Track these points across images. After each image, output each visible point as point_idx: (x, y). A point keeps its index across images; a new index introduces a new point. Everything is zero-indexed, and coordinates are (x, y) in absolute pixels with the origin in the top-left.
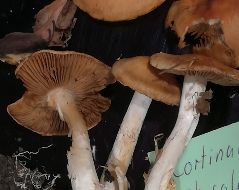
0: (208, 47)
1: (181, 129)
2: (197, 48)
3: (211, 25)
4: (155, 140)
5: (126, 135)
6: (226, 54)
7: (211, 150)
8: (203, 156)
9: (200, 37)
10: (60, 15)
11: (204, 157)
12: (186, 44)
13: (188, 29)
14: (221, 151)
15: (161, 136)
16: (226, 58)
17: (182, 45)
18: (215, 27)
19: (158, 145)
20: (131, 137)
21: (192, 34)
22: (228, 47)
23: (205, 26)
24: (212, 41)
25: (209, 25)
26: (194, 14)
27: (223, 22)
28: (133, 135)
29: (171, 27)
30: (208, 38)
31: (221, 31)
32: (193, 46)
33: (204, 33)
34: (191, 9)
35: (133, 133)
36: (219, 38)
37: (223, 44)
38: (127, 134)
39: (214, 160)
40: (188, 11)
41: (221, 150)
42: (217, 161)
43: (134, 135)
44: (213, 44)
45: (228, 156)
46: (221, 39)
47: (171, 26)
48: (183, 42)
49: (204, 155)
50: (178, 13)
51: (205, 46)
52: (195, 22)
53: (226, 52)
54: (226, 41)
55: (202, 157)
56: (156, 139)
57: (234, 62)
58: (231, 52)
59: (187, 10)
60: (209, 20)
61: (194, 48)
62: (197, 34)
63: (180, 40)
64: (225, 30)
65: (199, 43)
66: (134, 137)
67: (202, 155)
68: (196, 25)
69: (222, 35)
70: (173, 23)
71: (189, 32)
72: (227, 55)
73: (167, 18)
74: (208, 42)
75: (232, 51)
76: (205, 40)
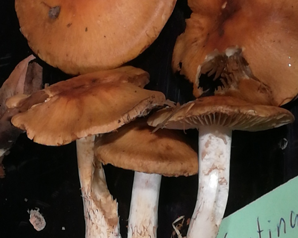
0: (233, 88)
1: (204, 202)
2: (220, 91)
3: (230, 57)
4: (174, 227)
5: (136, 233)
6: (259, 91)
7: (269, 221)
8: (260, 232)
9: (220, 77)
11: (261, 233)
12: (204, 90)
13: (202, 68)
14: (282, 221)
15: (182, 219)
16: (261, 96)
17: (199, 92)
18: (235, 58)
19: (181, 233)
20: (143, 234)
21: (209, 75)
22: (259, 80)
23: (222, 59)
24: (236, 78)
25: (227, 57)
26: (204, 46)
27: (243, 49)
28: (145, 230)
29: (180, 71)
30: (230, 75)
31: (244, 62)
32: (214, 90)
33: (225, 69)
34: (200, 41)
35: (144, 228)
36: (244, 72)
37: (252, 79)
38: (136, 230)
39: (274, 234)
40: (197, 45)
41: (282, 219)
42: (279, 236)
43: (147, 230)
44: (239, 82)
45: (293, 225)
46: (247, 73)
47: (179, 69)
48: (198, 88)
49: (261, 230)
50: (186, 49)
51: (230, 87)
52: (208, 58)
53: (259, 89)
54: (255, 74)
55: (258, 234)
56: (175, 226)
57: (273, 99)
58: (265, 87)
59: (195, 43)
60: (225, 50)
61: (216, 92)
62: (214, 74)
63: (194, 87)
64: (249, 58)
65: (221, 85)
66: (147, 233)
67: (258, 231)
68: (211, 61)
69: (247, 66)
70: (181, 64)
71: (205, 73)
72: (261, 92)
73: (173, 60)
74: (231, 80)
75: (266, 85)
76: (227, 78)
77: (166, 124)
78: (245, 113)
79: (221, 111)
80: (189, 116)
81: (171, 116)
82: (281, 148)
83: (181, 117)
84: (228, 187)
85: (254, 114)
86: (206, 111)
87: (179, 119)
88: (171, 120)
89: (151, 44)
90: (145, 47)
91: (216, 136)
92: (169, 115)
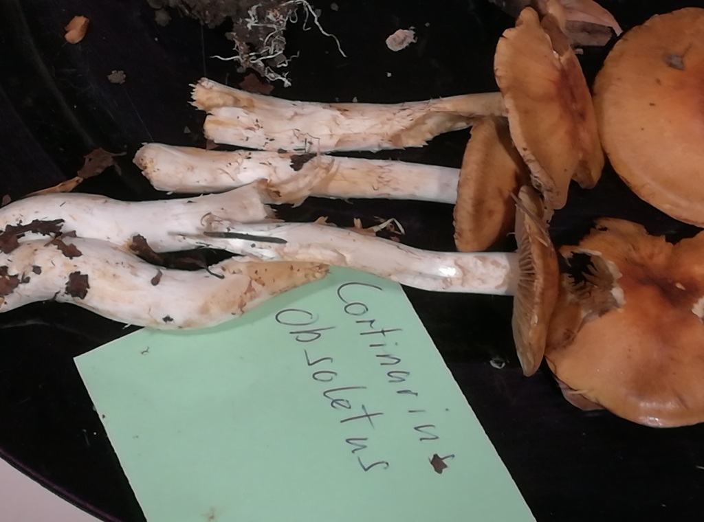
0: (571, 297)
1: (420, 259)
2: (567, 280)
3: (611, 294)
4: (389, 221)
5: (382, 170)
6: (565, 331)
7: (396, 344)
8: (383, 332)
9: (586, 280)
10: (579, 22)
11: (382, 334)
12: (569, 259)
13: (598, 257)
14: (396, 361)
15: (400, 231)
16: (559, 334)
17: (567, 253)
18: (610, 300)
19: (382, 229)
20: (380, 180)
21: (590, 267)
22: (578, 331)
23: (608, 283)
24: (584, 301)
25: (611, 290)
26: (626, 259)
27: (620, 311)
28: (386, 183)
29: (595, 228)
30: (588, 294)
31: (603, 312)
32: (569, 273)
33: (596, 286)
34: (634, 255)
35: (388, 181)
36: (591, 311)
37: (581, 321)
38: (385, 171)
39: (380, 351)
40: (630, 250)
41: (399, 360)
42: (378, 356)
43: (385, 185)
44: (577, 305)
45: (391, 374)
46: (589, 315)
47: (598, 227)
48: (572, 252)
49: (385, 333)
50: (623, 236)
51: (572, 293)
52: (612, 267)
53: (568, 330)
54: (588, 324)
55: (380, 330)
56: (391, 223)
57: (555, 349)
58: (571, 339)
59: (632, 249)
60: (622, 288)
61: (566, 275)
62: (590, 274)
63: (573, 247)
64: (607, 318)
65: (576, 282)
66: (381, 185)
67: (385, 330)
68: (607, 268)
69: (597, 315)
70: (605, 229)
71: (592, 260)
72: (565, 333)
73: (611, 219)
74: (580, 295)
75: (573, 340)
76: (584, 291)
77: (522, 210)
78: (533, 310)
79: (536, 281)
80: (530, 240)
81: (530, 216)
82: (491, 359)
83: (530, 229)
84: (440, 290)
85: (532, 323)
86: (536, 261)
87: (527, 227)
88: (526, 216)
89: (633, 190)
90: (628, 182)
91: (506, 276)
92: (532, 214)
